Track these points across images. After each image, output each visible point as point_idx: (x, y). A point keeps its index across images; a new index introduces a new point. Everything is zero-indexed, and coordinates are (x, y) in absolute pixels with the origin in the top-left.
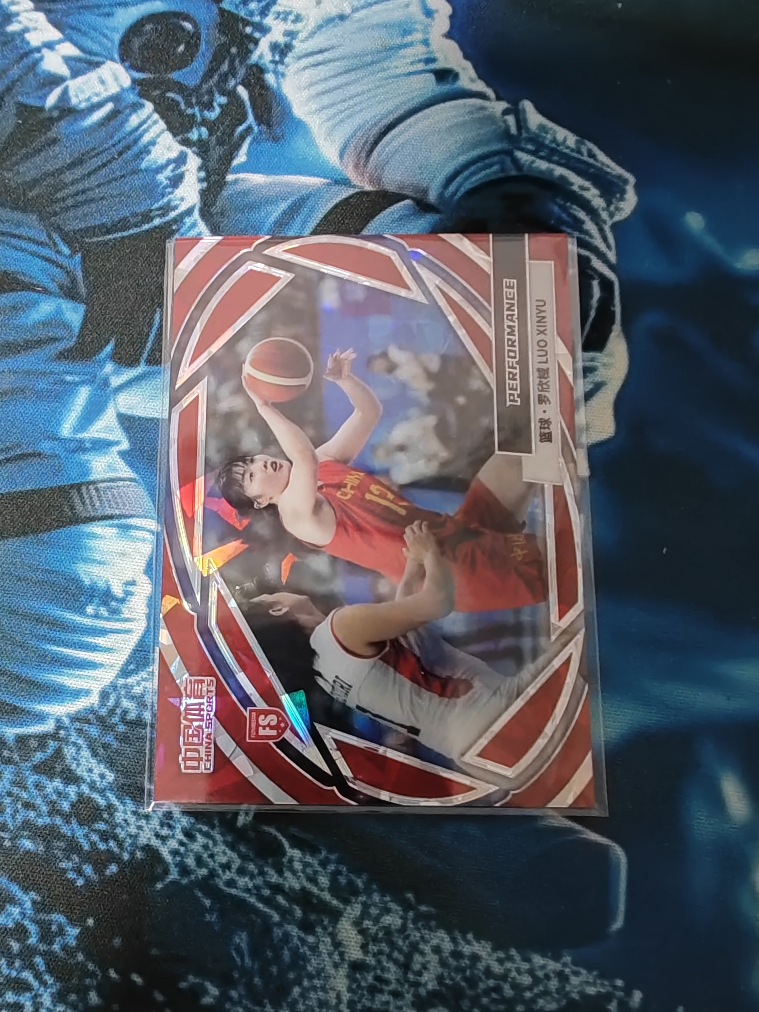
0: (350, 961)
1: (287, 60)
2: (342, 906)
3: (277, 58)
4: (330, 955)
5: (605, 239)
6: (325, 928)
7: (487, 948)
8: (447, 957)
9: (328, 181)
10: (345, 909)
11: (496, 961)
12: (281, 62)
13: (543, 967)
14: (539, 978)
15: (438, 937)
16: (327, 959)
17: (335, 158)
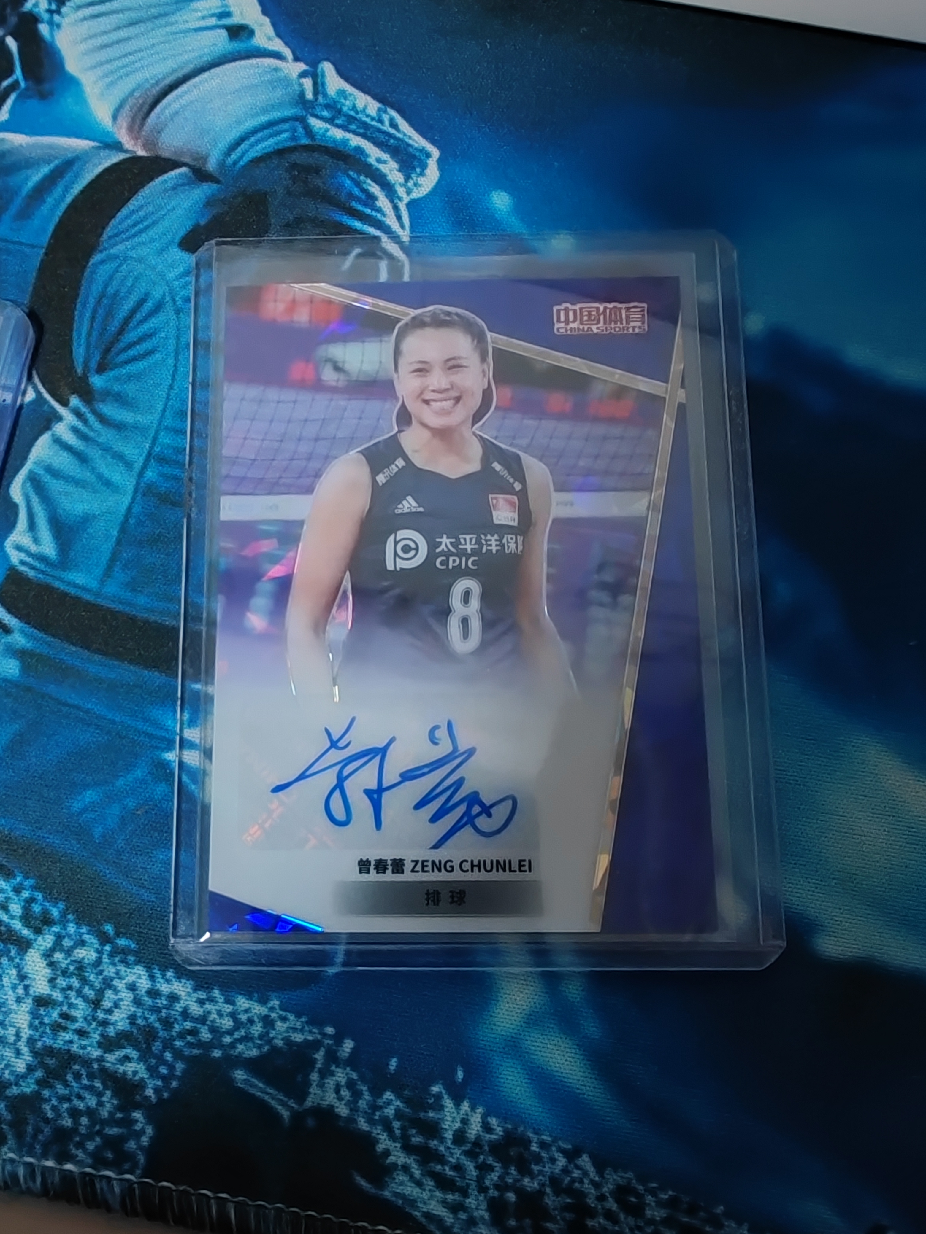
0: (36, 996)
1: (64, 10)
2: (32, 936)
3: (54, 7)
4: (14, 987)
5: (399, 218)
6: (11, 959)
7: (187, 988)
8: (142, 996)
9: (97, 144)
10: (35, 940)
11: (196, 1002)
12: (58, 12)
13: (247, 1011)
14: (242, 1023)
15: (135, 974)
16: (10, 993)
17: (108, 119)
